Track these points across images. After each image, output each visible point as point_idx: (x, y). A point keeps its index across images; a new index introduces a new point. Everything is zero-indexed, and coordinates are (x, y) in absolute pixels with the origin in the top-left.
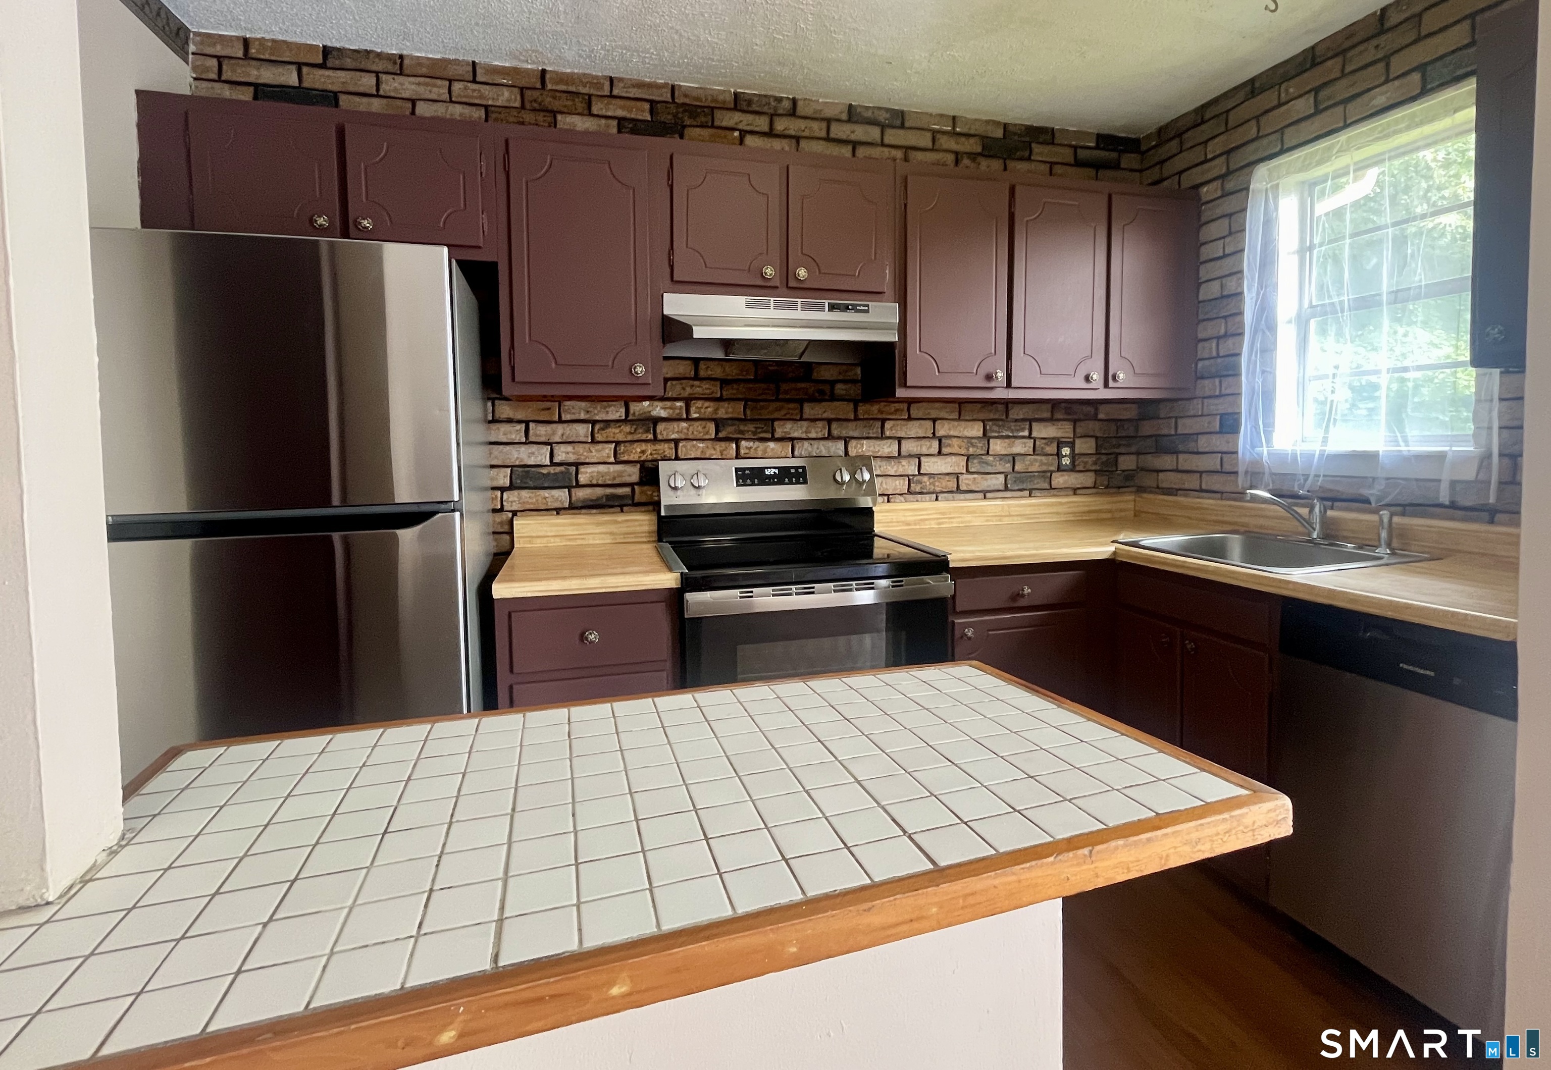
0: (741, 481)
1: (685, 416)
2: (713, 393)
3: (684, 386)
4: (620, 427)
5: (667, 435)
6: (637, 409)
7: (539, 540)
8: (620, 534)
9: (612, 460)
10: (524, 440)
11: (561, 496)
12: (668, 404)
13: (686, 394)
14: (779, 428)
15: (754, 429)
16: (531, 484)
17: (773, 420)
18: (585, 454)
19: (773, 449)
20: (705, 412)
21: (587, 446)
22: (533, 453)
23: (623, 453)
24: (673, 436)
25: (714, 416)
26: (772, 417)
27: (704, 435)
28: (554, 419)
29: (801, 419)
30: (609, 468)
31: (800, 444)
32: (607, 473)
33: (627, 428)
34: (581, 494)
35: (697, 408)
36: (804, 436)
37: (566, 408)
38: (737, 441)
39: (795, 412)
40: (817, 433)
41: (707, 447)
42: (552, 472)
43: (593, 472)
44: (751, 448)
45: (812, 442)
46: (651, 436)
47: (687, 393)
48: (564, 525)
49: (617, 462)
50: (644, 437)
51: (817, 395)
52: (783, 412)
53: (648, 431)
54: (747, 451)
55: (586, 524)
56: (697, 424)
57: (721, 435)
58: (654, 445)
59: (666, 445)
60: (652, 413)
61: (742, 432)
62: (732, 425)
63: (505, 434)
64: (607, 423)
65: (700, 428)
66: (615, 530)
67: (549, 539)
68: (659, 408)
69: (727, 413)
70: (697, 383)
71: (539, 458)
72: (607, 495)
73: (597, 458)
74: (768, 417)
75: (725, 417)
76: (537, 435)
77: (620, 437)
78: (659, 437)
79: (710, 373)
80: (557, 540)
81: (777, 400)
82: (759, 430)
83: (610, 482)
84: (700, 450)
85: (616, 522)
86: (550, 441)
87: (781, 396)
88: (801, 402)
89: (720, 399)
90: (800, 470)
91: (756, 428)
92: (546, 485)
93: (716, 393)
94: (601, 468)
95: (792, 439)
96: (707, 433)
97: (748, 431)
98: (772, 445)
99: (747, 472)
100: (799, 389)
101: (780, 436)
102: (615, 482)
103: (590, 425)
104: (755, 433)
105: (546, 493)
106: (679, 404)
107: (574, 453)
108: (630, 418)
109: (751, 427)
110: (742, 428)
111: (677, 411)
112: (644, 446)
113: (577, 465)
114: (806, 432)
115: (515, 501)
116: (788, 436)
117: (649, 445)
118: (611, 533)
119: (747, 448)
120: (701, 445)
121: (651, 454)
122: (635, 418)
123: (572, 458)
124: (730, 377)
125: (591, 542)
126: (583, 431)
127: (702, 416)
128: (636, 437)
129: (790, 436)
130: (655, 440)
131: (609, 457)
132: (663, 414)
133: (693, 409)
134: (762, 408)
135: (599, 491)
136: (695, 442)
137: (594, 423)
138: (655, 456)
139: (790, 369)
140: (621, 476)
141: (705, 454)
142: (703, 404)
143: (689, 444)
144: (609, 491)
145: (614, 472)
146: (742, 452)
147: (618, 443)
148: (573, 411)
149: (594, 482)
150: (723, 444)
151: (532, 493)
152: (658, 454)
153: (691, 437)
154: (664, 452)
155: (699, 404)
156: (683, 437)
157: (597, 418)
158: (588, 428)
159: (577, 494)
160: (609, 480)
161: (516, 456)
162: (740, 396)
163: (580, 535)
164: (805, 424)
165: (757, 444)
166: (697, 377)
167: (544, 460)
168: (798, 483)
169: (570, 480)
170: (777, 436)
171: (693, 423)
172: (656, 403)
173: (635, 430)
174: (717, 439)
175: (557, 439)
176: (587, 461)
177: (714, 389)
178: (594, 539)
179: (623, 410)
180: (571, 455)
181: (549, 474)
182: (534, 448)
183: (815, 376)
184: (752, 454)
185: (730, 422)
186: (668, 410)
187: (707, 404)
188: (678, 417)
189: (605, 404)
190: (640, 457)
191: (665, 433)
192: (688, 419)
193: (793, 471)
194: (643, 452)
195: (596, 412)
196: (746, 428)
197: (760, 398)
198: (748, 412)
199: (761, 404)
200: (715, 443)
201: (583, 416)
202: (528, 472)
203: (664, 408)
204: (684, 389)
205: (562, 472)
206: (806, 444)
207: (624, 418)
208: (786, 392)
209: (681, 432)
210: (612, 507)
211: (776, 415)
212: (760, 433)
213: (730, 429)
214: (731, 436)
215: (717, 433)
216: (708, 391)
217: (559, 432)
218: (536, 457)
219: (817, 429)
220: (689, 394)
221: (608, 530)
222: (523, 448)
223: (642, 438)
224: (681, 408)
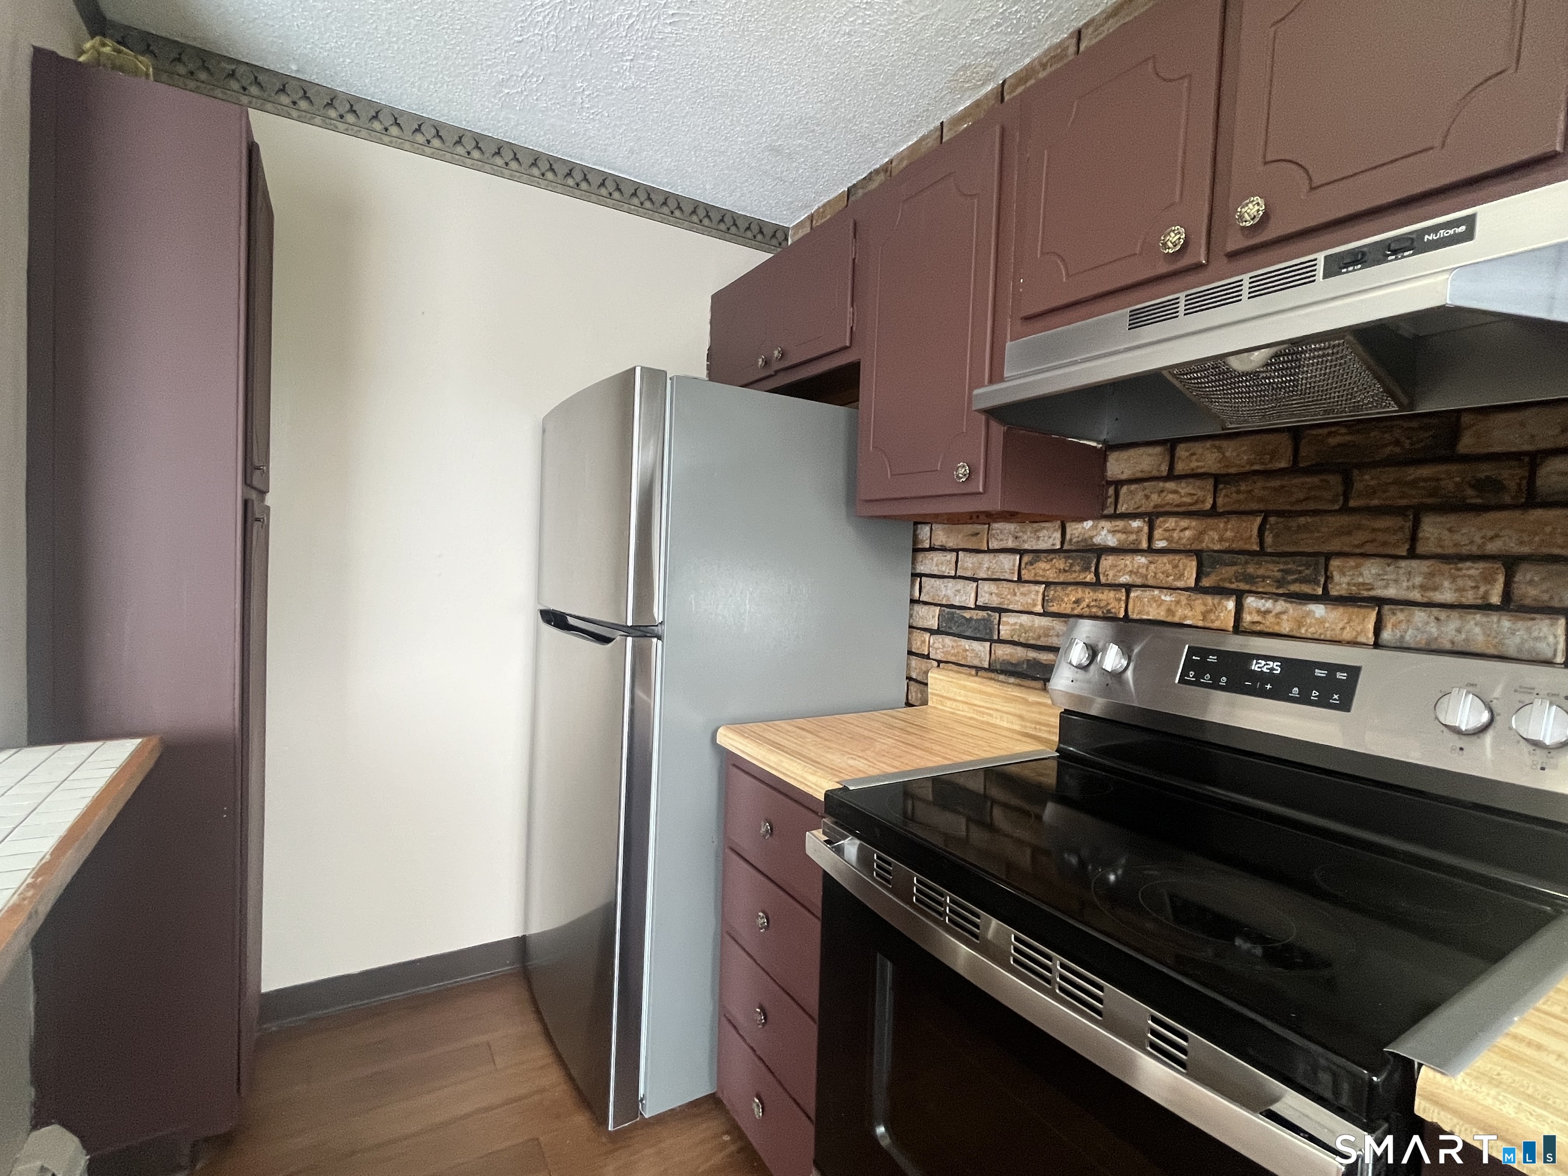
0: (1192, 673)
1: (1144, 545)
2: (1196, 502)
3: (1147, 492)
4: (1052, 560)
5: (1115, 576)
6: (1076, 533)
7: (949, 703)
8: (1032, 722)
9: (1039, 609)
10: (953, 573)
11: (979, 651)
12: (1120, 524)
13: (1148, 506)
14: (1343, 574)
15: (1278, 575)
16: (954, 630)
17: (1328, 556)
18: (1009, 597)
19: (1322, 621)
20: (1180, 538)
21: (1012, 585)
22: (958, 591)
23: (1052, 601)
24: (1124, 579)
25: (1194, 547)
26: (1326, 548)
27: (1174, 580)
28: (982, 548)
29: (1412, 555)
30: (1033, 621)
31: (1401, 616)
32: (1031, 629)
33: (1060, 563)
34: (1003, 652)
35: (1166, 530)
36: (1416, 596)
37: (994, 532)
38: (1240, 596)
39: (1393, 539)
40: (1460, 590)
41: (1178, 602)
42: (975, 617)
43: (1015, 624)
44: (1268, 612)
45: (1443, 614)
46: (1090, 577)
47: (1152, 504)
48: (973, 690)
49: (1045, 614)
50: (1081, 577)
51: (1470, 492)
52: (1359, 537)
53: (1086, 569)
54: (1257, 618)
55: (996, 696)
56: (1165, 559)
57: (1206, 582)
58: (1095, 591)
59: (1112, 594)
60: (1094, 540)
61: (1250, 579)
62: (1234, 564)
63: (937, 565)
64: (1037, 553)
65: (1168, 567)
66: (1024, 713)
67: (958, 704)
68: (1104, 532)
69: (1221, 540)
70: (1171, 485)
71: (964, 598)
72: (1028, 660)
73: (1022, 604)
74: (1316, 549)
75: (1217, 547)
76: (966, 569)
77: (1051, 576)
78: (1103, 580)
79: (1194, 464)
80: (966, 707)
81: (1345, 510)
82: (1290, 578)
83: (1032, 642)
84: (1164, 608)
85: (1026, 702)
86: (975, 576)
87: (1352, 503)
88: (1416, 514)
89: (1213, 513)
90: (1341, 676)
91: (1286, 572)
92: (967, 634)
93: (1203, 502)
94: (1024, 618)
95: (1380, 602)
96: (1181, 576)
97: (1264, 578)
98: (1319, 610)
99: (1212, 659)
100: (1414, 483)
101: (1343, 593)
102: (1039, 643)
103: (1018, 557)
104: (1280, 583)
105: (966, 644)
106: (1136, 524)
107: (997, 595)
108: (1066, 547)
109: (1272, 569)
110: (1251, 569)
111: (1133, 537)
112: (1079, 593)
113: (1001, 611)
114: (1423, 588)
115: (939, 648)
116: (1365, 594)
117: (1087, 590)
118: (1021, 717)
119: (1259, 612)
120: (1168, 598)
121: (1088, 606)
122: (1073, 548)
123: (995, 602)
124: (1233, 470)
125: (998, 722)
126: (1009, 563)
127: (1174, 546)
128: (1070, 578)
129: (1372, 593)
130: (1097, 584)
131: (1035, 605)
132: (1112, 541)
133: (1158, 533)
134: (1305, 528)
135: (1020, 653)
136: (1156, 592)
137: (1022, 552)
138: (1094, 610)
139: (1387, 436)
140: (1047, 636)
141: (1174, 616)
142: (1177, 525)
143: (1148, 593)
144: (1032, 654)
145: (1040, 627)
146: (1247, 618)
147: (1048, 584)
148: (1001, 537)
149: (1016, 638)
150: (1209, 599)
151: (955, 641)
152: (1099, 607)
153: (1151, 582)
154: (1108, 604)
155: (1171, 522)
156: (1139, 581)
157: (1026, 546)
158: (1015, 560)
159: (997, 651)
160: (1033, 639)
161: (944, 593)
162: (1254, 506)
163: (988, 708)
164: (1422, 566)
165: (1281, 605)
166: (1171, 476)
167: (967, 601)
168: (1323, 703)
169: (991, 631)
170: (1334, 592)
171: (1155, 557)
172: (1103, 523)
173: (1071, 565)
174: (1198, 589)
175: (982, 575)
176: (1011, 607)
177: (1200, 494)
178: (1002, 719)
179: (1058, 535)
180: (994, 598)
181: (971, 619)
182: (961, 584)
183: (1467, 444)
184: (1269, 624)
185: (1226, 557)
186: (1119, 535)
187: (1184, 523)
188: (1132, 546)
189: (1035, 525)
190: (1073, 609)
191: (1111, 574)
192: (1151, 550)
193: (1319, 673)
194: (1077, 602)
195: (1025, 537)
196: (1261, 572)
197: (1298, 508)
198: (1269, 539)
199: (1302, 520)
200: (1193, 596)
201: (1010, 544)
202: (953, 614)
203: (1114, 532)
204: (1147, 497)
205: (984, 619)
206: (1420, 615)
207: (1058, 547)
208: (1372, 492)
209: (1136, 573)
210: (1035, 679)
211: (1335, 545)
212: (1295, 581)
213: (1228, 571)
214: (1227, 585)
215: (1198, 579)
216: (1187, 500)
217: (985, 564)
218: (961, 596)
219: (1460, 583)
220: (1156, 506)
221: (1018, 712)
222: (951, 583)
223: (1078, 580)
224: (1140, 530)
